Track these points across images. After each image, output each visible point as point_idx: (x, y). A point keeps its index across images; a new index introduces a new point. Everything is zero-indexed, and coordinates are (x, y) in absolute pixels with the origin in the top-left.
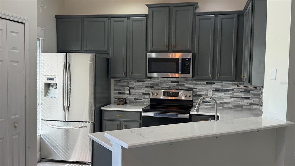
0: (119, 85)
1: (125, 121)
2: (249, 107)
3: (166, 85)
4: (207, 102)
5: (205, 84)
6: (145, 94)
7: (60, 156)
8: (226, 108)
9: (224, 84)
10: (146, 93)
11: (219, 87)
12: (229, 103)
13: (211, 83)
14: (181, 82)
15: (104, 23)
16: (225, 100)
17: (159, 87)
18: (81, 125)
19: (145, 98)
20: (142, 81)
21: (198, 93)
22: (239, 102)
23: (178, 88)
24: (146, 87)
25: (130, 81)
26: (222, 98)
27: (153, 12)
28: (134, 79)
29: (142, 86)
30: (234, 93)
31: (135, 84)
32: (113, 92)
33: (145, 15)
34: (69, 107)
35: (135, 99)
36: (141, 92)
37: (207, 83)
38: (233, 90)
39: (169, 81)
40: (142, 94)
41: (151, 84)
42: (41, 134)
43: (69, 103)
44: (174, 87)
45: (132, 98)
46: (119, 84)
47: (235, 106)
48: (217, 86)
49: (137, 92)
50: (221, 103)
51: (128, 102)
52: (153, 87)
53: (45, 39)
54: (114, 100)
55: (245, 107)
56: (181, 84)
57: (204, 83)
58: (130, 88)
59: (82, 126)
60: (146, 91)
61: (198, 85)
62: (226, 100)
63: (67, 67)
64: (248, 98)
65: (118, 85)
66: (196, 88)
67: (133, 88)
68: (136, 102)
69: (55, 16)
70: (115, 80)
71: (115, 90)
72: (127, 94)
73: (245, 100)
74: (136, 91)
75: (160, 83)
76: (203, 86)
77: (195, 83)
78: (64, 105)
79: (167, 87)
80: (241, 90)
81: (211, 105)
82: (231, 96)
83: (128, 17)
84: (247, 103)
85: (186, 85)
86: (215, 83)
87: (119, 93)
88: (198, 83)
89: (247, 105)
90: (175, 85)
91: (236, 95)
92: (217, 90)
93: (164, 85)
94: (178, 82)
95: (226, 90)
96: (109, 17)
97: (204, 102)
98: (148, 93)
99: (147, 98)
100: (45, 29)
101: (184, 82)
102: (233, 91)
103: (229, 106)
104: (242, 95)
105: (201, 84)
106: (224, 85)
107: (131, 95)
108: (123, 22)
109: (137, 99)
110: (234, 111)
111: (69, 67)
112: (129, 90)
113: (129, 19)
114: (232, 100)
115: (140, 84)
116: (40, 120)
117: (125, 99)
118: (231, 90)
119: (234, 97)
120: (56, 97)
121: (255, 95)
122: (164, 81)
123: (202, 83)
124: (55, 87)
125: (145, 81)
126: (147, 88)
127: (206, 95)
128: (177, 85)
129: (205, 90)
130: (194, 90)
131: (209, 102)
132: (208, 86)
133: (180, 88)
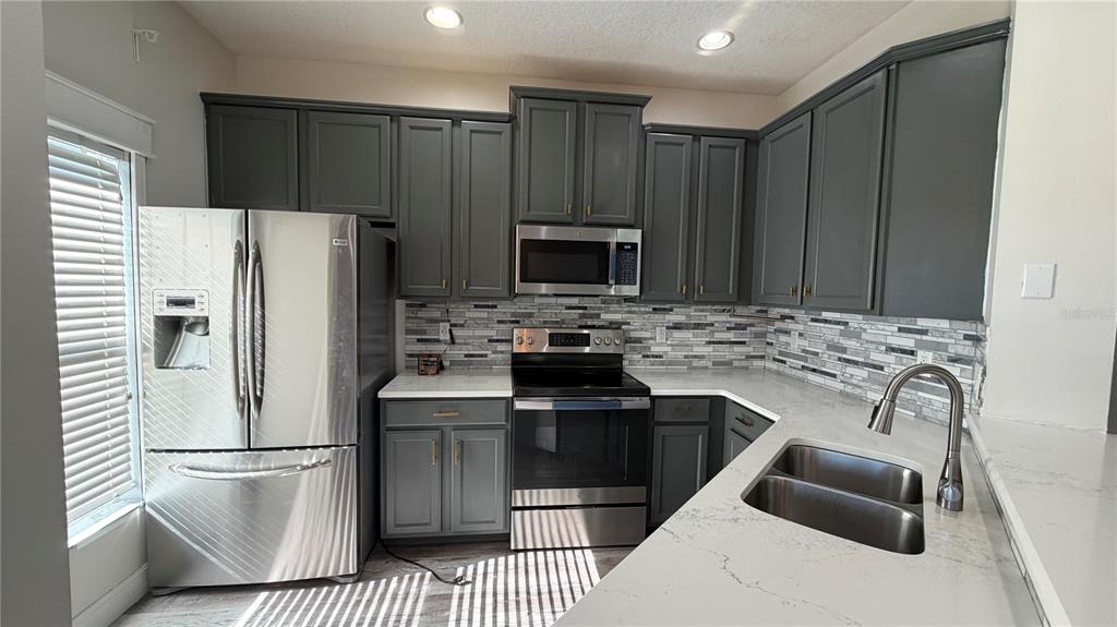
0: (421, 318)
1: (456, 428)
2: (744, 364)
3: (554, 316)
4: (653, 356)
5: (649, 313)
6: (498, 341)
7: (231, 572)
8: (695, 368)
9: (692, 311)
10: (499, 338)
11: (682, 319)
12: (703, 357)
13: (665, 309)
14: (592, 308)
15: (377, 130)
16: (695, 349)
17: (535, 322)
18: (311, 458)
19: (495, 352)
20: (488, 307)
21: (633, 335)
22: (725, 353)
23: (583, 324)
24: (500, 322)
25: (453, 306)
26: (687, 345)
27: (531, 109)
28: (465, 299)
29: (487, 319)
30: (713, 332)
31: (468, 315)
32: (400, 337)
33: (507, 119)
34: (259, 401)
35: (466, 356)
36: (485, 337)
37: (654, 309)
38: (712, 325)
39: (562, 305)
40: (486, 340)
41: (513, 314)
42: (147, 501)
43: (258, 386)
44: (573, 322)
45: (458, 353)
46: (423, 314)
47: (715, 363)
48: (677, 316)
49: (474, 337)
50: (686, 357)
51: (446, 363)
52: (518, 322)
53: (153, 157)
54: (404, 363)
55: (736, 364)
56: (593, 312)
57: (647, 309)
58: (455, 325)
59: (314, 461)
60: (500, 333)
61: (633, 315)
62: (698, 350)
63: (250, 258)
64: (744, 343)
65: (416, 318)
66: (628, 324)
67: (462, 326)
68: (471, 363)
69: (202, 94)
70: (407, 305)
71: (409, 332)
72: (445, 342)
73: (737, 349)
74: (470, 333)
75: (537, 311)
76: (646, 316)
77: (627, 309)
78: (242, 393)
79: (558, 322)
80: (728, 325)
81: (662, 364)
82: (708, 339)
83: (456, 118)
84: (741, 353)
85: (602, 316)
86: (672, 310)
87: (419, 340)
88: (634, 309)
89: (740, 360)
90: (576, 317)
91: (719, 336)
92: (677, 327)
93: (549, 315)
94: (585, 308)
95: (698, 326)
96: (396, 114)
97: (648, 356)
98: (503, 338)
99: (502, 352)
100: (153, 122)
101: (600, 308)
102: (711, 328)
103: (702, 363)
104: (731, 336)
105: (639, 313)
106: (694, 313)
107: (458, 347)
108: (439, 133)
109: (473, 356)
110: (714, 374)
111: (258, 258)
112: (450, 331)
113: (460, 125)
114: (710, 348)
115: (483, 314)
116: (143, 451)
117: (438, 356)
118: (707, 325)
119: (714, 343)
120: (208, 366)
121: (757, 335)
122: (549, 306)
123: (642, 309)
124: (200, 330)
125: (495, 307)
126: (502, 325)
127: (651, 339)
128: (582, 316)
129: (649, 326)
130: (624, 327)
131: (661, 357)
132: (657, 317)
133: (589, 323)
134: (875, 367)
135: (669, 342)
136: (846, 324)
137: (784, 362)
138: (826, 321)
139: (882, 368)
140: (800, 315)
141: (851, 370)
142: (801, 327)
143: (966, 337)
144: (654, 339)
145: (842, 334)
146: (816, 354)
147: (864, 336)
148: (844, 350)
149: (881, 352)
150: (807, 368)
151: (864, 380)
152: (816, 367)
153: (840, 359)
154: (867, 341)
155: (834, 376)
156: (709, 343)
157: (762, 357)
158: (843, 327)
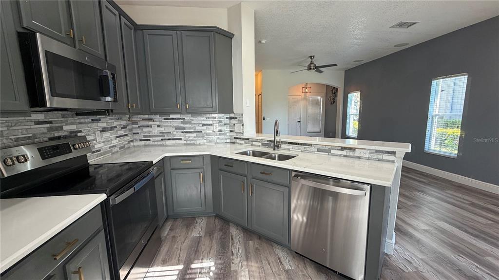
3: (24, 132)
4: (97, 151)
5: (90, 123)
8: (114, 153)
11: (105, 125)
12: (115, 146)
13: (97, 120)
14: (56, 122)
16: (112, 142)
17: (5, 141)
22: (122, 141)
23: (52, 136)
26: (109, 141)
30: (117, 131)
37: (92, 120)
39: (31, 121)
44: (43, 135)
48: (103, 123)
50: (110, 147)
55: (126, 146)
56: (57, 125)
57: (89, 120)
61: (83, 125)
62: (114, 142)
64: (127, 135)
66: (80, 132)
73: (125, 138)
75: (6, 129)
76: (89, 125)
77: (78, 121)
79: (29, 137)
80: (121, 126)
81: (101, 155)
82: (116, 136)
84: (127, 140)
86: (100, 120)
88: (83, 121)
89: (127, 144)
90: (45, 131)
91: (119, 133)
92: (104, 130)
94: (50, 122)
95: (111, 129)
97: (94, 152)
101: (62, 122)
102: (116, 129)
103: (116, 149)
104: (123, 132)
105: (85, 123)
106: (109, 121)
114: (117, 140)
118: (115, 127)
123: (86, 120)
127: (94, 140)
128: (50, 130)
129: (92, 132)
130: (79, 134)
131: (100, 151)
132: (94, 125)
133: (56, 135)
134: (198, 132)
135: (102, 141)
136: (184, 119)
137: (149, 140)
138: (173, 119)
139: (201, 132)
140: (157, 117)
141: (188, 135)
142: (158, 123)
143: (227, 118)
144: (95, 140)
145: (182, 122)
146: (170, 133)
147: (192, 122)
148: (184, 129)
149: (200, 126)
150: (165, 139)
151: (195, 137)
152: (170, 138)
153: (182, 132)
154: (194, 124)
155: (181, 139)
156: (117, 137)
157: (132, 141)
158: (182, 120)
